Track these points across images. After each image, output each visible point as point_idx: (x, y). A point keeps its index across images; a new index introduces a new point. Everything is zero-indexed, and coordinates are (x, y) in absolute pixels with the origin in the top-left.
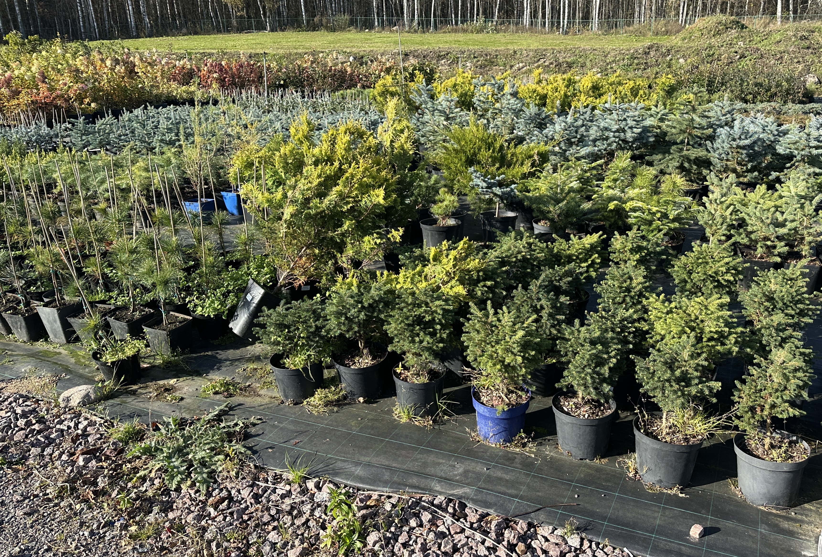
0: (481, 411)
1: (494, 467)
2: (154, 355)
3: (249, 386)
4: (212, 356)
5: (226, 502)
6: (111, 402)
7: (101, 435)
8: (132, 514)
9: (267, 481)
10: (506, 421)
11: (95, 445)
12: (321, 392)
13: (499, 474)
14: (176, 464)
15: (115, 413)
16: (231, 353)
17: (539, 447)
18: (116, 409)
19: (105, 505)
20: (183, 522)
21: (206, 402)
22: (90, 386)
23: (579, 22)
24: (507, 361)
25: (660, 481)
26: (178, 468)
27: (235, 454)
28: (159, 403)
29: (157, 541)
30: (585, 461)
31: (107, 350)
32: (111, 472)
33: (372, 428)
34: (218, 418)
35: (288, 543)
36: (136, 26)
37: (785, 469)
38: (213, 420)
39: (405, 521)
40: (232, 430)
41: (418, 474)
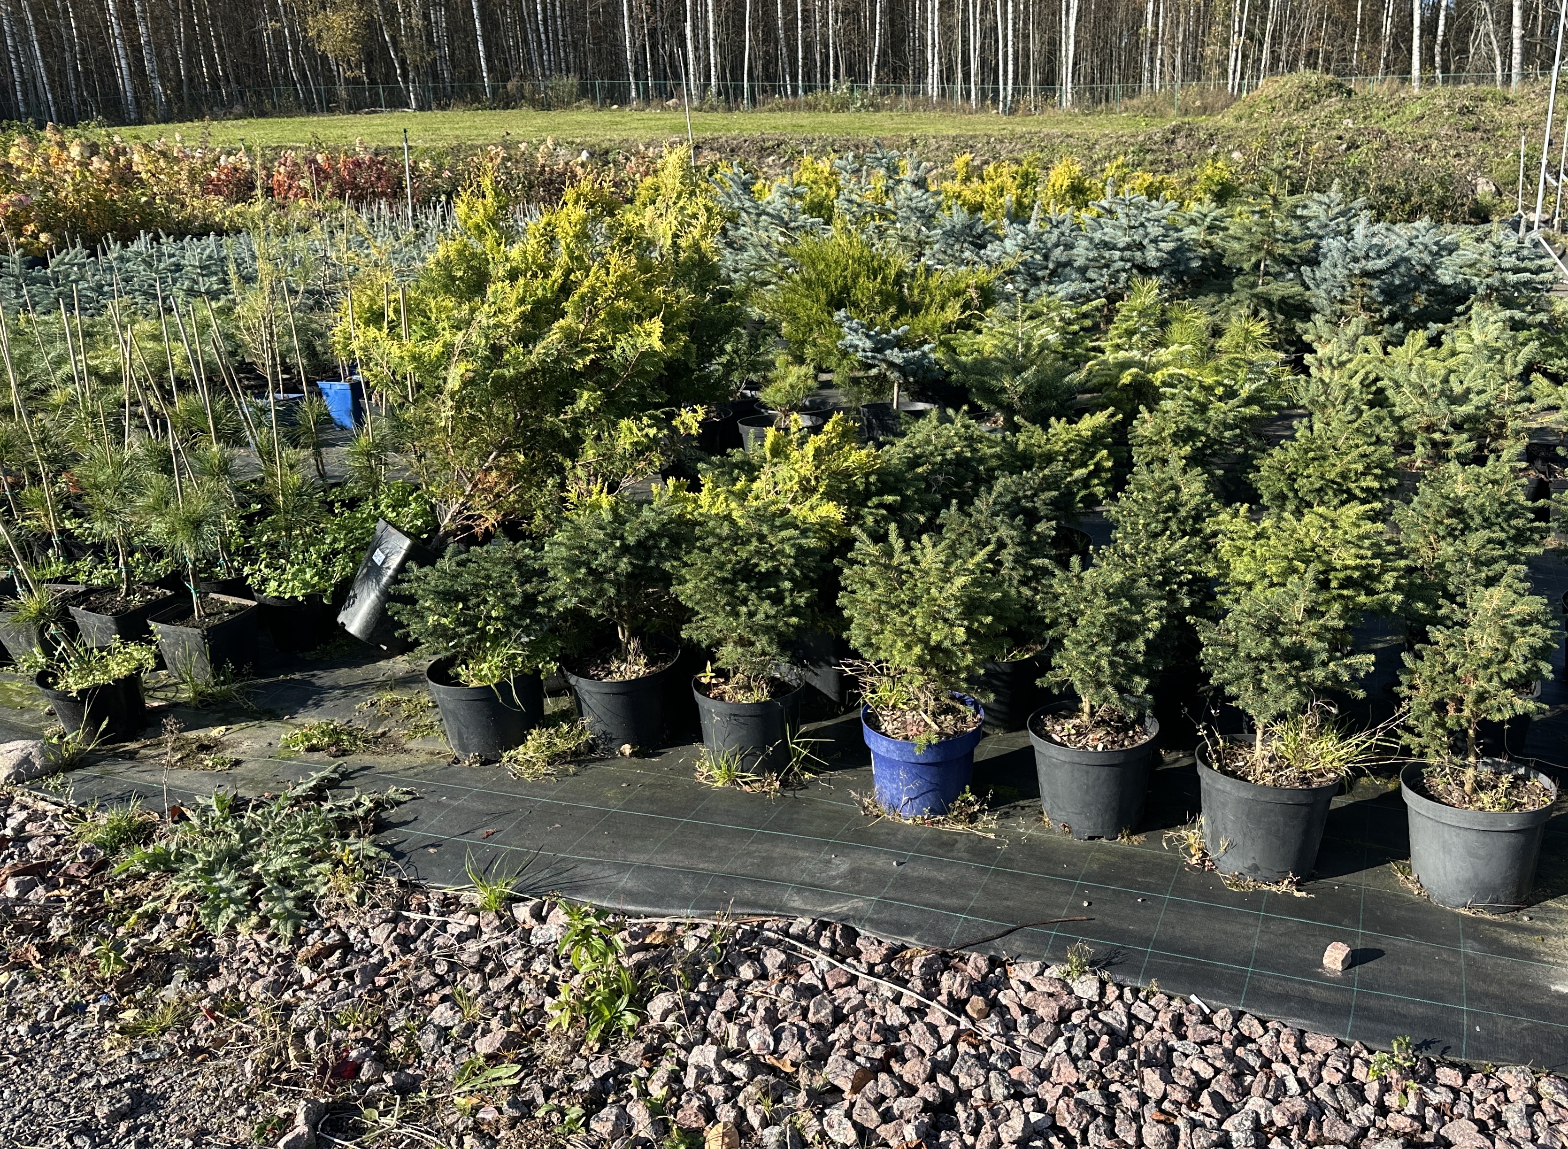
0: (882, 751)
1: (913, 859)
2: (175, 684)
3: (384, 734)
4: (303, 682)
5: (337, 954)
6: (80, 773)
7: (58, 837)
8: (125, 986)
9: (427, 911)
10: (934, 769)
11: (42, 856)
12: (541, 736)
13: (924, 871)
14: (224, 883)
15: (89, 793)
16: (343, 675)
17: (1004, 821)
18: (93, 786)
19: (67, 971)
20: (242, 996)
21: (291, 766)
22: (31, 743)
23: (1035, 91)
24: (935, 638)
25: (1255, 868)
26: (229, 891)
27: (356, 859)
28: (186, 772)
29: (183, 1037)
30: (1097, 841)
31: (69, 668)
32: (78, 909)
33: (652, 800)
34: (318, 794)
35: (476, 1025)
36: (137, 99)
37: (1510, 826)
38: (307, 798)
39: (728, 969)
40: (348, 814)
41: (754, 881)
